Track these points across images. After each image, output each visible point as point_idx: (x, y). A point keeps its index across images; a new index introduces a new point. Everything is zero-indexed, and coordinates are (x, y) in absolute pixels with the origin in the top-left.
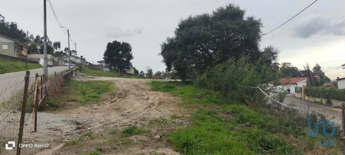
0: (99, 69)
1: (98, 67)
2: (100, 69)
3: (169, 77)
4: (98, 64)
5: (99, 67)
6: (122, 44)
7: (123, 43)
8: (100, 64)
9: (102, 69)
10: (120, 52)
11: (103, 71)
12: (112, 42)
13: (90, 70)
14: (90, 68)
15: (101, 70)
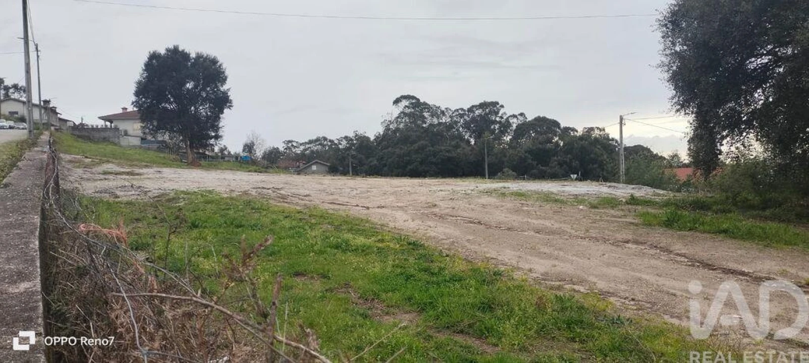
0: (105, 140)
1: (103, 134)
2: (109, 141)
3: (320, 163)
4: (101, 123)
5: (107, 134)
6: (195, 59)
7: (199, 57)
8: (108, 124)
9: (116, 140)
10: (189, 86)
11: (121, 146)
12: (163, 52)
13: (78, 141)
14: (79, 137)
15: (115, 144)
